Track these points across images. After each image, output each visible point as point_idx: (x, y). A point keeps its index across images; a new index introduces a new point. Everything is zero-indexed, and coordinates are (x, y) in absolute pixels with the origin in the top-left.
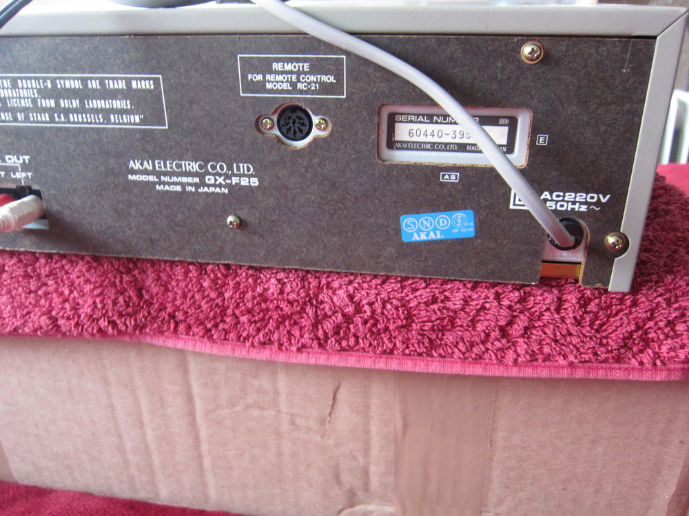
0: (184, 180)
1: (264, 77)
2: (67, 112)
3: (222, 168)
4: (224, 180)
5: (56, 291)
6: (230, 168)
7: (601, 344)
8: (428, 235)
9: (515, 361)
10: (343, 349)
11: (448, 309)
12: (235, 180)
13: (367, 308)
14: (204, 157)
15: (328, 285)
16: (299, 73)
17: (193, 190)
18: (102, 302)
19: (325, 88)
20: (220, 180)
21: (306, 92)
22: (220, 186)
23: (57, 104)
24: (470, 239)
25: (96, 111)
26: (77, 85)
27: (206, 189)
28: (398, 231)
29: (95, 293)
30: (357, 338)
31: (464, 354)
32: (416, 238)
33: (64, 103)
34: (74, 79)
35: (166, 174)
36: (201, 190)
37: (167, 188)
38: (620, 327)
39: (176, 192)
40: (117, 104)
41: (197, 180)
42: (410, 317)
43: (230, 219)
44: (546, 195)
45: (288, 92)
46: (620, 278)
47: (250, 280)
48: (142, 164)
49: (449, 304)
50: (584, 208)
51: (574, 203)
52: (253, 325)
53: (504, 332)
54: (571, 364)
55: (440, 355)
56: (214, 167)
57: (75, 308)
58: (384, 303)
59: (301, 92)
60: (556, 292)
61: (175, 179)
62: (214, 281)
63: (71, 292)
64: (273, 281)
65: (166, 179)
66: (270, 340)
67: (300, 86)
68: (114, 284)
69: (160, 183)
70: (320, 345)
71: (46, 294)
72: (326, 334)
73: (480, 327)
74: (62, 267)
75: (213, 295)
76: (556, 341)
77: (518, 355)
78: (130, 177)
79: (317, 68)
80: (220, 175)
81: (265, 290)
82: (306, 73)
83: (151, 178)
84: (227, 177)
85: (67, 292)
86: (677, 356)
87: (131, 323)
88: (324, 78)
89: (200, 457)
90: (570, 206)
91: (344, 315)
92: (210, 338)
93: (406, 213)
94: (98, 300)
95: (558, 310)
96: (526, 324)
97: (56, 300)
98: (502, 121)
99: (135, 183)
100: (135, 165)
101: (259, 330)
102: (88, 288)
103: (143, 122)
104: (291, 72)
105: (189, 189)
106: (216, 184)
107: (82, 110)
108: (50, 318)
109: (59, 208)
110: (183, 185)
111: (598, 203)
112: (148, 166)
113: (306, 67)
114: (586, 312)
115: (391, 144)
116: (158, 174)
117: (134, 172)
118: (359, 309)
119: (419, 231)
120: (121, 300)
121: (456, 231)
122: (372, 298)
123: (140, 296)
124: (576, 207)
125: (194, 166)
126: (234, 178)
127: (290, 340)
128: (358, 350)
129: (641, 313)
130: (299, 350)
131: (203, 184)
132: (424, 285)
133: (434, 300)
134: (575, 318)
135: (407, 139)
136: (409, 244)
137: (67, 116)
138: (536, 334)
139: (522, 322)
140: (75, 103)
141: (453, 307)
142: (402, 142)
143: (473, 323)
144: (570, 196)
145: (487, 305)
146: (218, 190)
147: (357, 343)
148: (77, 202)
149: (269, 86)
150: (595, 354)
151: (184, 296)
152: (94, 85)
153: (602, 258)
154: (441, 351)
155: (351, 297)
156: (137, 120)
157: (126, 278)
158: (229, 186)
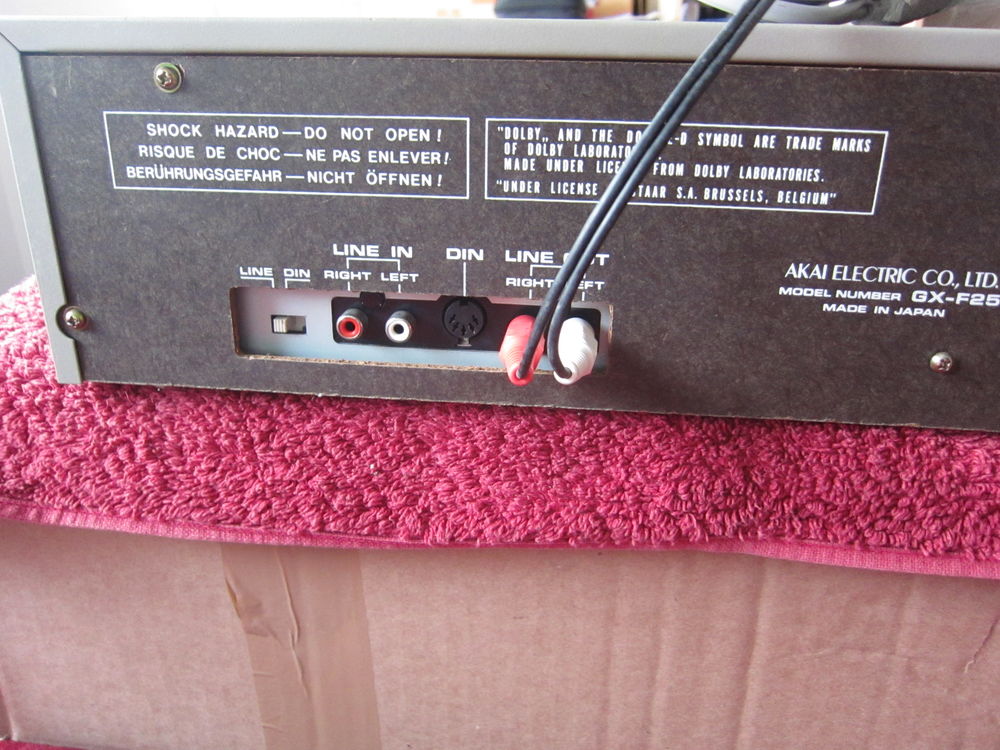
0: (876, 296)
2: (701, 184)
3: (946, 278)
4: (943, 298)
5: (598, 472)
6: (960, 279)
12: (961, 297)
14: (917, 261)
17: (886, 311)
18: (688, 490)
20: (937, 297)
22: (934, 306)
23: (689, 171)
25: (755, 184)
26: (735, 141)
27: (908, 311)
29: (675, 475)
33: (699, 170)
34: (731, 132)
35: (845, 286)
36: (900, 312)
37: (842, 308)
39: (857, 315)
40: (796, 174)
41: (897, 296)
47: (942, 452)
48: (809, 271)
52: (938, 522)
56: (932, 277)
61: (860, 295)
62: (885, 455)
63: (629, 475)
65: (846, 294)
66: (960, 544)
68: (703, 462)
69: (830, 302)
71: (580, 478)
74: (611, 435)
75: (884, 476)
78: (782, 290)
80: (938, 289)
81: (968, 466)
83: (818, 293)
84: (951, 292)
85: (621, 475)
92: (862, 543)
94: (681, 488)
97: (604, 491)
99: (788, 300)
100: (797, 271)
101: (944, 529)
103: (832, 204)
105: (878, 310)
106: (928, 303)
107: (728, 183)
108: (596, 518)
109: (638, 339)
110: (871, 304)
112: (820, 273)
116: (830, 285)
117: (792, 282)
120: (718, 486)
123: (747, 479)
125: (901, 275)
126: (960, 295)
131: (907, 302)
137: (699, 193)
140: (722, 171)
146: (928, 312)
148: (674, 329)
151: (831, 478)
152: (765, 142)
157: (726, 451)
158: (946, 306)
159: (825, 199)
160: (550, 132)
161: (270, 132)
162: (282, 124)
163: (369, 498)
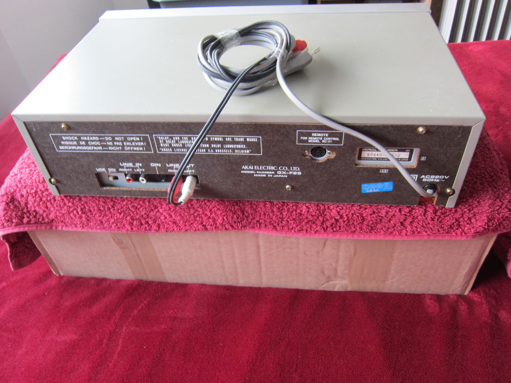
0: (268, 172)
1: (308, 138)
2: (214, 149)
3: (285, 168)
4: (286, 173)
5: (203, 213)
6: (289, 168)
7: (441, 227)
8: (373, 190)
9: (406, 234)
10: (334, 231)
11: (379, 216)
13: (345, 216)
14: (277, 164)
15: (328, 208)
16: (323, 137)
17: (271, 176)
18: (227, 218)
19: (334, 142)
20: (284, 173)
21: (326, 143)
22: (284, 175)
23: (210, 146)
24: (391, 191)
25: (229, 149)
26: (221, 139)
27: (277, 176)
28: (360, 189)
29: (223, 214)
30: (340, 227)
31: (385, 232)
32: (368, 191)
33: (214, 146)
34: (219, 137)
35: (259, 171)
36: (275, 176)
37: (259, 175)
38: (449, 220)
39: (263, 177)
40: (239, 146)
41: (274, 173)
42: (363, 219)
43: (287, 187)
44: (423, 176)
45: (318, 143)
46: (450, 203)
47: (294, 207)
48: (248, 167)
49: (380, 214)
50: (438, 181)
51: (434, 179)
52: (295, 224)
53: (402, 224)
54: (429, 235)
55: (375, 232)
56: (281, 168)
57: (214, 220)
58: (352, 214)
59: (324, 143)
60: (424, 207)
61: (263, 172)
62: (279, 208)
63: (211, 214)
64: (304, 207)
65: (259, 172)
66: (302, 229)
67: (323, 141)
68: (231, 211)
69: (256, 174)
70: (324, 230)
71: (199, 215)
72: (327, 227)
73: (392, 222)
74: (205, 204)
75: (278, 214)
76: (423, 226)
77: (407, 232)
78: (242, 172)
79: (331, 135)
80: (284, 171)
81: (301, 211)
82: (326, 137)
83: (252, 172)
84: (287, 171)
85: (209, 214)
86: (471, 231)
87: (240, 225)
88: (334, 139)
90: (433, 180)
91: (335, 219)
92: (276, 229)
93: (364, 183)
94: (225, 218)
95: (424, 215)
96: (411, 220)
97: (205, 218)
98: (407, 150)
99: (244, 174)
100: (245, 167)
101: (297, 226)
102: (219, 212)
103: (250, 153)
104: (320, 137)
105: (269, 176)
106: (282, 173)
107: (222, 148)
108: (203, 226)
109: (207, 183)
110: (267, 175)
111: (444, 179)
112: (251, 168)
113: (327, 135)
114: (436, 216)
115: (360, 158)
116: (256, 171)
117: (244, 170)
118: (342, 217)
119: (369, 189)
120: (235, 216)
121: (385, 189)
122: (347, 213)
123: (243, 214)
124: (435, 180)
125: (273, 168)
127: (311, 228)
128: (340, 232)
129: (457, 215)
130: (315, 232)
131: (276, 174)
132: (369, 207)
133: (374, 213)
134: (431, 218)
135: (367, 156)
136: (364, 194)
137: (214, 151)
138: (415, 224)
139: (410, 220)
140: (219, 146)
141: (381, 216)
142: (364, 158)
143: (390, 221)
144: (433, 177)
145: (396, 214)
146: (283, 176)
147: (340, 229)
148: (216, 181)
149: (309, 141)
150: (439, 231)
151: (265, 214)
152: (229, 139)
153: (444, 197)
154: (375, 231)
155: (338, 213)
157: (236, 207)
158: (288, 175)
159: (248, 151)
160: (171, 138)
161: (97, 138)
162: (99, 137)
163: (143, 222)
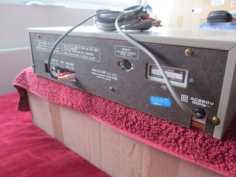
0: (102, 75)
1: (120, 52)
2: (82, 55)
3: (110, 74)
4: (110, 77)
5: (75, 97)
6: (112, 74)
7: (207, 155)
8: (157, 103)
9: (178, 151)
10: (132, 132)
11: (161, 128)
12: (112, 78)
13: (139, 121)
14: (107, 71)
15: (132, 112)
16: (128, 51)
18: (82, 103)
19: (134, 56)
20: (109, 77)
21: (129, 57)
22: (109, 78)
23: (80, 53)
24: (169, 108)
25: (87, 55)
26: (84, 49)
28: (150, 101)
29: (82, 100)
31: (163, 144)
32: (154, 104)
33: (82, 53)
34: (84, 47)
35: (99, 73)
36: (105, 79)
37: (99, 77)
38: (214, 152)
40: (91, 54)
41: (105, 76)
42: (150, 127)
43: (110, 88)
44: (192, 98)
45: (125, 56)
46: (217, 134)
47: (113, 105)
48: (94, 70)
49: (161, 127)
50: (205, 106)
51: (201, 103)
52: (112, 118)
53: (176, 141)
54: (195, 159)
56: (108, 73)
57: (77, 103)
58: (144, 121)
59: (128, 57)
60: (196, 132)
61: (100, 75)
62: (106, 104)
63: (78, 98)
64: (118, 107)
66: (115, 123)
67: (128, 55)
68: (86, 99)
69: (97, 76)
70: (126, 129)
71: (73, 98)
72: (128, 126)
73: (169, 137)
74: (77, 92)
75: (104, 107)
76: (192, 149)
77: (179, 150)
79: (132, 50)
80: (109, 76)
81: (116, 109)
82: (129, 52)
83: (96, 74)
84: (111, 77)
85: (77, 98)
86: (233, 169)
87: (87, 110)
88: (133, 54)
89: (101, 153)
90: (200, 104)
91: (133, 122)
92: (102, 119)
93: (152, 95)
94: (82, 102)
95: (195, 139)
96: (183, 140)
98: (181, 72)
99: (93, 74)
100: (93, 70)
101: (113, 120)
102: (81, 98)
103: (95, 59)
104: (126, 51)
106: (108, 78)
107: (84, 55)
108: (72, 104)
109: (78, 77)
110: (102, 77)
111: (209, 105)
112: (95, 70)
113: (129, 50)
114: (204, 142)
115: (151, 74)
116: (97, 73)
117: (93, 72)
118: (137, 122)
119: (155, 102)
120: (86, 103)
121: (165, 104)
122: (141, 119)
123: (91, 104)
124: (202, 104)
125: (104, 72)
126: (112, 77)
127: (120, 125)
128: (135, 133)
129: (223, 149)
130: (121, 129)
131: (106, 77)
132: (156, 119)
133: (157, 124)
134: (199, 143)
136: (152, 105)
137: (82, 56)
138: (186, 145)
139: (182, 139)
140: (83, 53)
141: (162, 128)
142: (153, 74)
143: (167, 135)
144: (200, 100)
145: (172, 130)
146: (109, 79)
147: (136, 131)
148: (81, 76)
149: (121, 54)
150: (204, 158)
151: (99, 106)
152: (87, 49)
153: (211, 125)
154: (157, 141)
155: (136, 117)
156: (94, 59)
157: (89, 98)
158: (111, 79)
159: (94, 58)
160: (68, 45)
161: (46, 43)
